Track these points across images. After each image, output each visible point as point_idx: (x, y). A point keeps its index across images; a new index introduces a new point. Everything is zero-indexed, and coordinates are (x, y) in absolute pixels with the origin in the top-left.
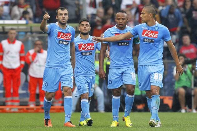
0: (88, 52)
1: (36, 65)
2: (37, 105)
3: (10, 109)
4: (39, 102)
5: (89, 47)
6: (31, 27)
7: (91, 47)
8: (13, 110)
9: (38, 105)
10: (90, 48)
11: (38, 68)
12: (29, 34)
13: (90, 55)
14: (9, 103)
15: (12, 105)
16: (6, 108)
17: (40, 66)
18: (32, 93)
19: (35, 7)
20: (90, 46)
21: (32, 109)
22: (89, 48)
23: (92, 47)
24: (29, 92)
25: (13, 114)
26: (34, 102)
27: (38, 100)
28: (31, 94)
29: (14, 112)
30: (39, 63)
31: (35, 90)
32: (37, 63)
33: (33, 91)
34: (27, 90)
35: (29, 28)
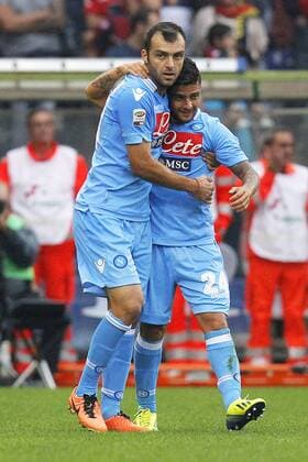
0: (176, 159)
1: (276, 217)
2: (276, 361)
3: (184, 374)
4: (284, 350)
5: (182, 144)
6: (255, 84)
7: (190, 148)
8: (190, 378)
9: (279, 358)
10: (185, 148)
11: (282, 225)
12: (239, 106)
13: (181, 169)
14: (179, 354)
15: (188, 361)
16: (168, 371)
17: (288, 219)
18: (261, 316)
19: (269, 15)
20: (189, 143)
21: (261, 373)
22: (182, 147)
23: (194, 148)
24: (246, 312)
25: (191, 392)
26: (268, 351)
27: (279, 343)
28: (256, 322)
29: (196, 385)
30: (285, 207)
31: (269, 308)
32: (279, 211)
33: (261, 310)
34: (241, 308)
35: (249, 85)
